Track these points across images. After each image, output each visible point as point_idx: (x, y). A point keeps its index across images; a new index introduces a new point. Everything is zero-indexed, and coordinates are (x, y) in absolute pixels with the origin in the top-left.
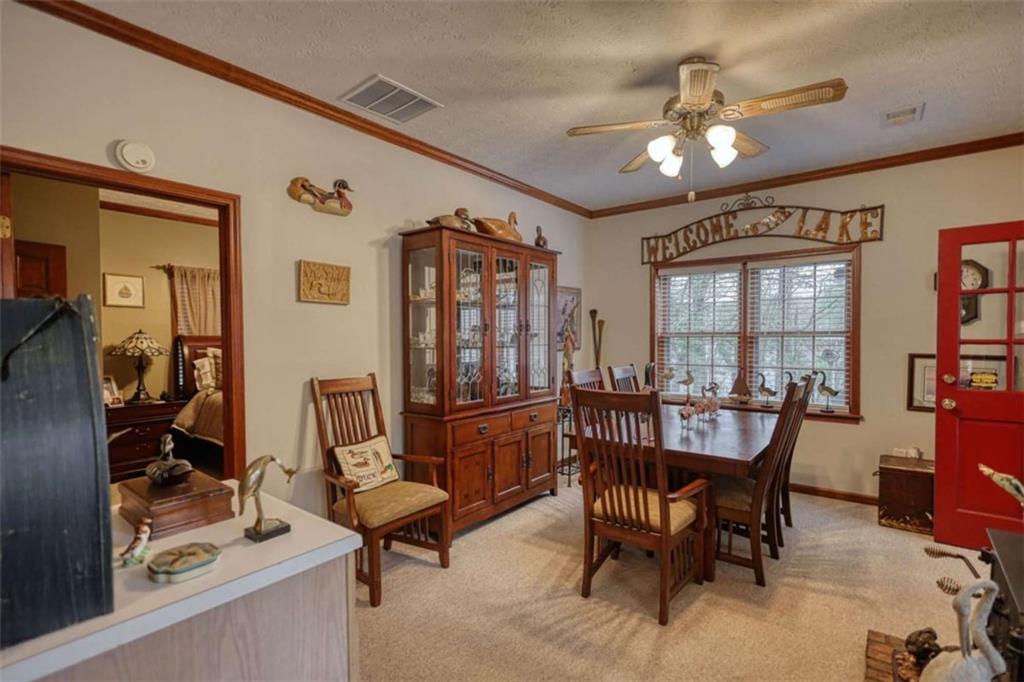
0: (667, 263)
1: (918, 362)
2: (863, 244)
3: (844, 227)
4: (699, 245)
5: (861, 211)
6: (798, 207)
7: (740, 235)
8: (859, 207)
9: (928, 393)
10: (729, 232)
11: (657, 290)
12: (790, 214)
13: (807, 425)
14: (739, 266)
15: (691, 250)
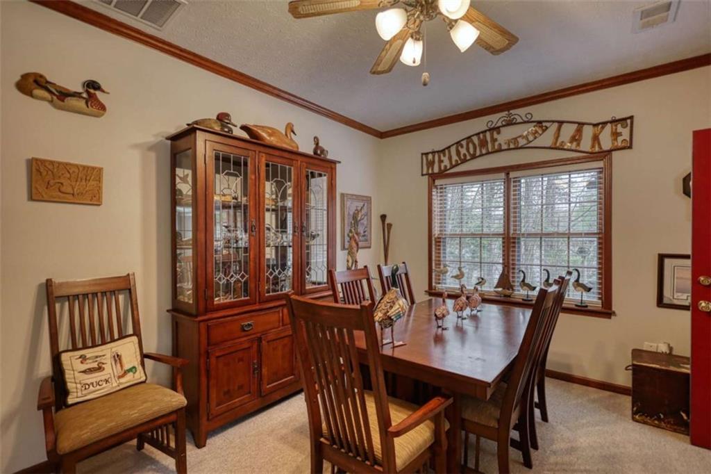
0: (443, 174)
1: (667, 261)
2: (613, 153)
3: (596, 138)
4: (468, 157)
5: (611, 122)
6: (553, 122)
7: (503, 148)
8: (610, 119)
9: (677, 292)
10: (493, 145)
11: (434, 197)
12: (547, 128)
13: (563, 318)
14: (503, 175)
15: (462, 163)
